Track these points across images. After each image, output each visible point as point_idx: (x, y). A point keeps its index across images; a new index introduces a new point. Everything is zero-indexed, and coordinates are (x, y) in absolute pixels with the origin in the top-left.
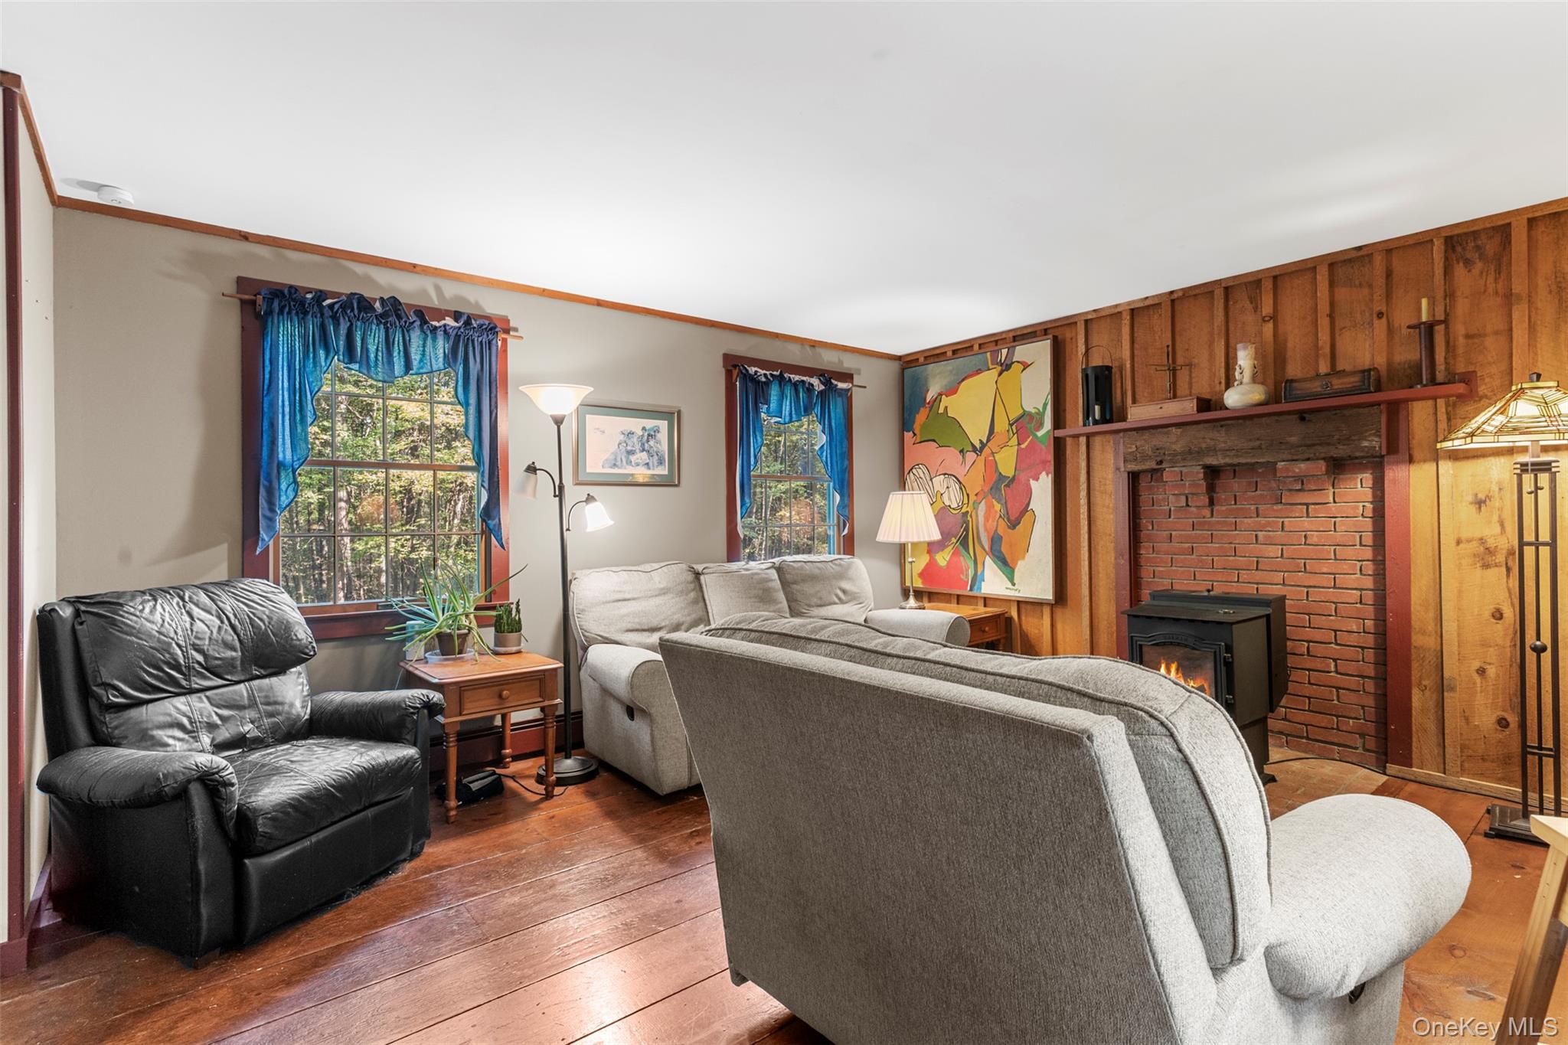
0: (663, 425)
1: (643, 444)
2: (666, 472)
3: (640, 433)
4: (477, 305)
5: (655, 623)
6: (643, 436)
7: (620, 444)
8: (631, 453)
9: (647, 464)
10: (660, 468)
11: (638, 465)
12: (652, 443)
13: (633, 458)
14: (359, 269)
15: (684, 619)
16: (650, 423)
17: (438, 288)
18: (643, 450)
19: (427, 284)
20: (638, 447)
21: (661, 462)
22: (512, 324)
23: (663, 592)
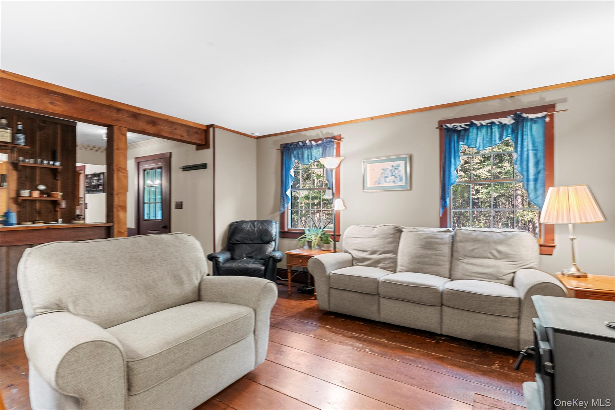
0: (402, 163)
1: (392, 173)
2: (404, 184)
3: (391, 168)
4: (332, 134)
5: (365, 249)
6: (392, 169)
7: (382, 174)
8: (386, 177)
9: (394, 181)
10: (401, 182)
11: (390, 182)
12: (396, 172)
13: (387, 179)
14: (302, 133)
15: (379, 249)
16: (395, 163)
17: (322, 132)
18: (392, 175)
19: (318, 131)
20: (390, 174)
21: (401, 180)
22: (342, 137)
23: (374, 236)
